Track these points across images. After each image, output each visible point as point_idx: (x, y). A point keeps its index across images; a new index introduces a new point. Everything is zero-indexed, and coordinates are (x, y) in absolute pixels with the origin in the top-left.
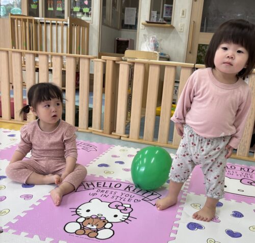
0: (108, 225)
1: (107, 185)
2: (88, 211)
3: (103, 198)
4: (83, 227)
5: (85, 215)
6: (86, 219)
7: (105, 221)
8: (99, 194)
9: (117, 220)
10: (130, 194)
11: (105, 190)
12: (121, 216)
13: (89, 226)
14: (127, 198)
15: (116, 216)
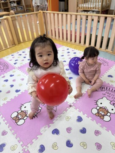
0: (109, 114)
2: (101, 103)
3: (108, 97)
4: (98, 113)
6: (100, 108)
7: (108, 112)
8: (107, 94)
13: (101, 112)
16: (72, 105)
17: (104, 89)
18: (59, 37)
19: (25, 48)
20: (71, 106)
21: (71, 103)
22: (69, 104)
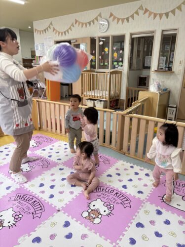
0: (100, 216)
1: (107, 190)
2: (94, 206)
3: (102, 199)
4: (89, 215)
5: (92, 208)
6: (92, 210)
7: (99, 214)
8: (102, 196)
9: (105, 214)
10: (116, 198)
11: (105, 193)
12: (107, 212)
13: (92, 215)
14: (114, 201)
15: (105, 211)
16: (61, 209)
17: (99, 190)
18: (56, 129)
19: (9, 143)
20: (59, 211)
21: (60, 207)
22: (57, 208)
